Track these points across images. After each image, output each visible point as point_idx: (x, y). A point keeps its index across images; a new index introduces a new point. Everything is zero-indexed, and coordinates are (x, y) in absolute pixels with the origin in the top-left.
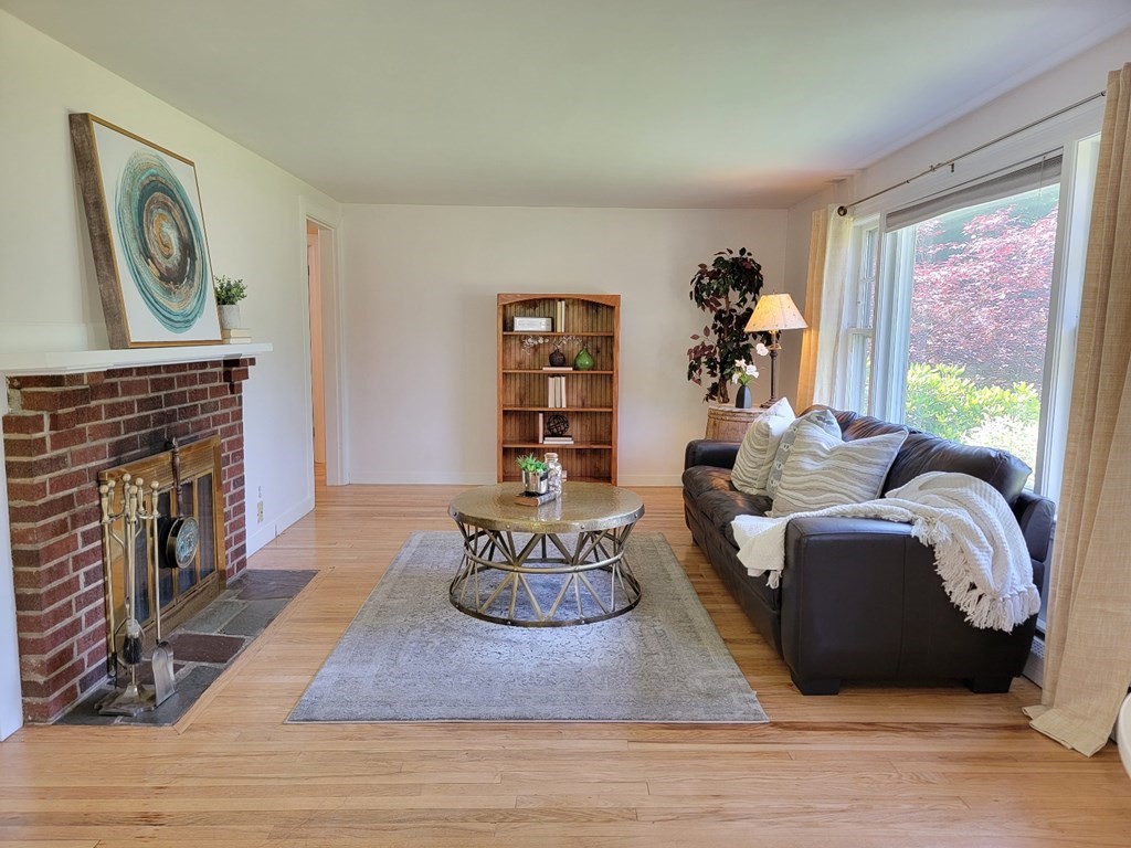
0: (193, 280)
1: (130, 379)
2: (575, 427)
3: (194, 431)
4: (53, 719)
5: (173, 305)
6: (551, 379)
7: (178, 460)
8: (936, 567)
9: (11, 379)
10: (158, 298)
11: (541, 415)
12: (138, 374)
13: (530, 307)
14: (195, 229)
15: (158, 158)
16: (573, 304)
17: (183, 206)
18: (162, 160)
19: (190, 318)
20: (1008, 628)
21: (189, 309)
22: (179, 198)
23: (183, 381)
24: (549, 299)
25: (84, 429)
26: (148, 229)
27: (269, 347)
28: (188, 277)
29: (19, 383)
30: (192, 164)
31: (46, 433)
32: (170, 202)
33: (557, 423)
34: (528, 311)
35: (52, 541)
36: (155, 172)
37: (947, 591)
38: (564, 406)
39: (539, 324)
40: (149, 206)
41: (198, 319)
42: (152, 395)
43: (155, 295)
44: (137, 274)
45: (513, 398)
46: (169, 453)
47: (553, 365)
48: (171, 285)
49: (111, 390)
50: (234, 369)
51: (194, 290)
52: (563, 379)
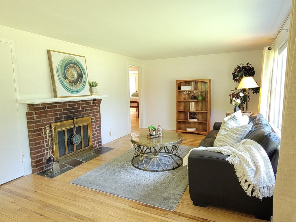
0: (81, 82)
1: (61, 104)
2: (199, 116)
3: (82, 115)
4: (36, 173)
5: (74, 88)
6: (190, 103)
7: (75, 122)
8: (235, 172)
9: (28, 105)
10: (68, 87)
11: (188, 113)
12: (63, 103)
13: (187, 83)
14: (83, 71)
15: (72, 57)
16: (199, 82)
17: (80, 66)
18: (73, 57)
19: (79, 91)
20: (261, 198)
21: (79, 89)
22: (78, 64)
23: (79, 104)
24: (191, 81)
25: (46, 115)
26: (67, 72)
27: (106, 96)
28: (80, 82)
29: (29, 105)
30: (85, 57)
31: (34, 115)
32: (75, 66)
33: (193, 115)
34: (186, 84)
35: (36, 137)
36: (71, 60)
37: (239, 181)
38: (194, 110)
39: (188, 88)
40: (68, 67)
41: (82, 91)
42: (68, 108)
43: (67, 86)
44: (62, 83)
45: (183, 108)
46: (73, 120)
47: (191, 99)
48: (73, 84)
49: (56, 107)
50: (95, 101)
51: (81, 85)
52: (194, 103)
